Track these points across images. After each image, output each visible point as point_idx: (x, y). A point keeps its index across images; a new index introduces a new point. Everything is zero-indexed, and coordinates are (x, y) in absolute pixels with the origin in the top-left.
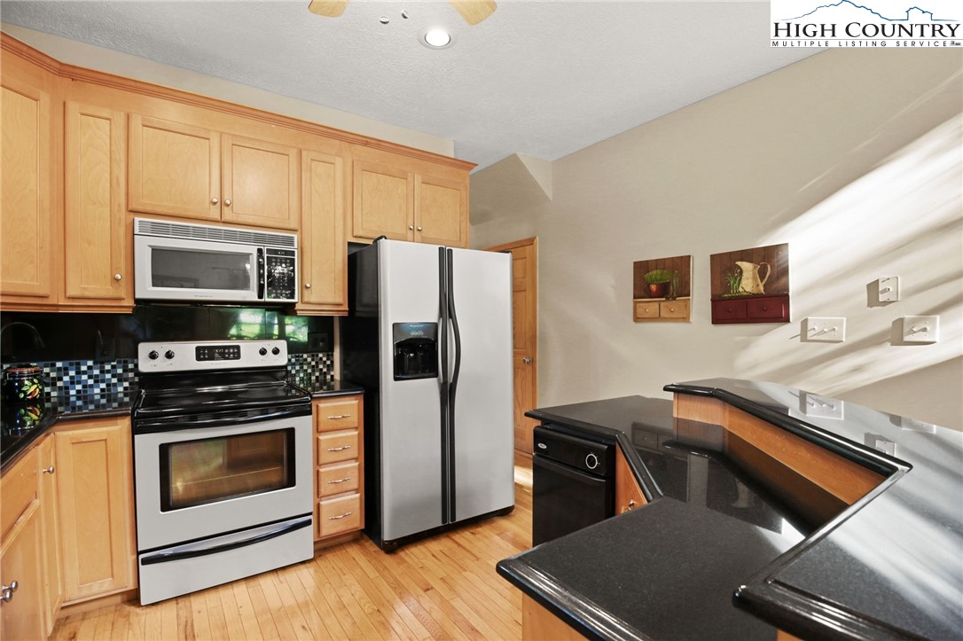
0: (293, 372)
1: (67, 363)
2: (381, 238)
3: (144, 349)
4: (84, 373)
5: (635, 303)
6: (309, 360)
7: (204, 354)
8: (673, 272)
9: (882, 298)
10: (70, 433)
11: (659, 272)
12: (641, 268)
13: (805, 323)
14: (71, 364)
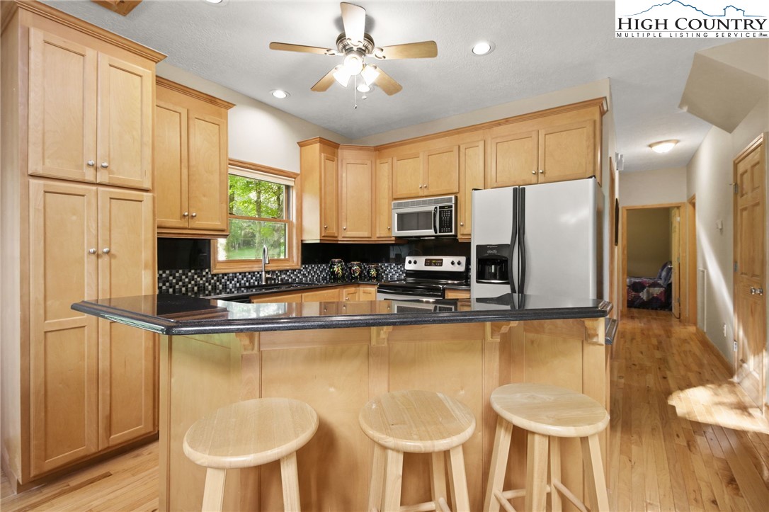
4: (392, 268)
7: (428, 263)
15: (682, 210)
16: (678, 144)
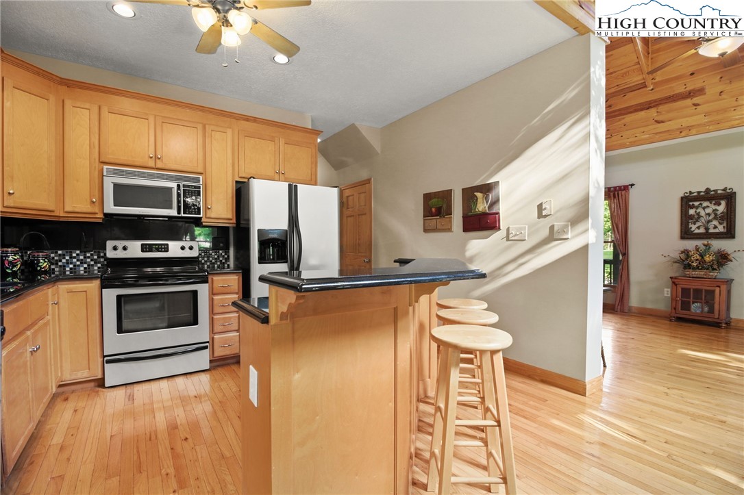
0: (203, 261)
1: (64, 252)
2: (251, 178)
3: (110, 244)
4: (75, 258)
5: (424, 220)
6: (213, 254)
7: (146, 248)
8: (443, 200)
9: (544, 213)
10: (66, 286)
11: (436, 200)
12: (428, 197)
13: (508, 230)
14: (67, 252)
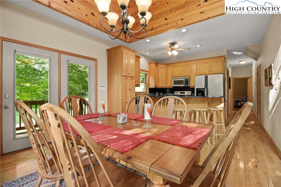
3: (175, 92)
5: (265, 81)
7: (181, 93)
12: (265, 71)
15: (250, 79)
16: (247, 61)
